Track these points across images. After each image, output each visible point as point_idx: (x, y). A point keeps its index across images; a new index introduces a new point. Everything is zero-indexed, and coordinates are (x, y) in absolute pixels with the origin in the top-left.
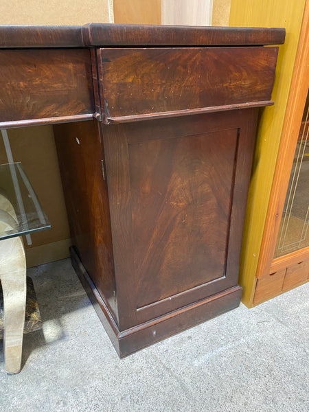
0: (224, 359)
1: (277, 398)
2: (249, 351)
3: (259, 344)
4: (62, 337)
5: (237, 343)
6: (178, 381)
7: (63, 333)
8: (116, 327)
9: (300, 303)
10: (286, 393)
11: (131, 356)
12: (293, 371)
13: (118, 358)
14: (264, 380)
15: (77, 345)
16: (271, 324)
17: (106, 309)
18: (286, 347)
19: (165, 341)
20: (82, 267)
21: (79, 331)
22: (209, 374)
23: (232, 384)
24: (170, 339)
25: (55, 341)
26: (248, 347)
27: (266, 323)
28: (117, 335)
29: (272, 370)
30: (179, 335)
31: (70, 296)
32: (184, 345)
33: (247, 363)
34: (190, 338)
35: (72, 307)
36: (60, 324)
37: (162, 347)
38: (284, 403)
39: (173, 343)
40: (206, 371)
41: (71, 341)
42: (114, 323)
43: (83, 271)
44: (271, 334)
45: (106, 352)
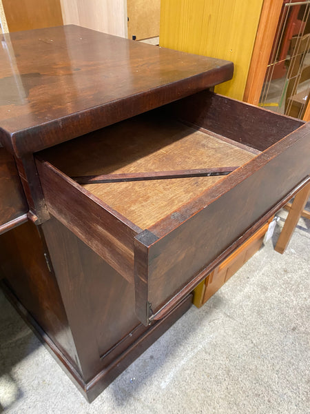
0: (188, 372)
1: (238, 400)
2: (207, 357)
3: (215, 346)
4: (19, 395)
5: (196, 351)
6: (151, 411)
7: (19, 390)
8: (80, 379)
9: (241, 291)
10: (244, 392)
11: (99, 396)
12: (246, 367)
13: (87, 403)
14: (225, 384)
15: (39, 401)
16: (220, 321)
17: (64, 359)
18: (237, 343)
19: (129, 368)
20: (21, 307)
21: (36, 382)
22: (177, 393)
23: (200, 398)
24: (133, 364)
25: (13, 403)
26: (206, 353)
27: (216, 321)
28: (83, 388)
29: (229, 371)
30: (141, 357)
31: (14, 340)
32: (148, 368)
33: (207, 371)
34: (152, 357)
35: (20, 353)
36: (12, 379)
37: (128, 376)
38: (245, 402)
39: (137, 368)
40: (173, 391)
41: (31, 398)
42: (77, 375)
43: (25, 312)
44: (222, 331)
45: (73, 399)
